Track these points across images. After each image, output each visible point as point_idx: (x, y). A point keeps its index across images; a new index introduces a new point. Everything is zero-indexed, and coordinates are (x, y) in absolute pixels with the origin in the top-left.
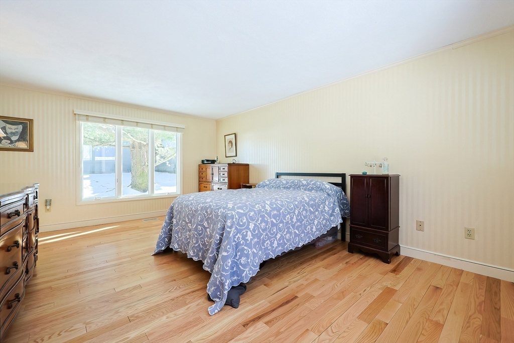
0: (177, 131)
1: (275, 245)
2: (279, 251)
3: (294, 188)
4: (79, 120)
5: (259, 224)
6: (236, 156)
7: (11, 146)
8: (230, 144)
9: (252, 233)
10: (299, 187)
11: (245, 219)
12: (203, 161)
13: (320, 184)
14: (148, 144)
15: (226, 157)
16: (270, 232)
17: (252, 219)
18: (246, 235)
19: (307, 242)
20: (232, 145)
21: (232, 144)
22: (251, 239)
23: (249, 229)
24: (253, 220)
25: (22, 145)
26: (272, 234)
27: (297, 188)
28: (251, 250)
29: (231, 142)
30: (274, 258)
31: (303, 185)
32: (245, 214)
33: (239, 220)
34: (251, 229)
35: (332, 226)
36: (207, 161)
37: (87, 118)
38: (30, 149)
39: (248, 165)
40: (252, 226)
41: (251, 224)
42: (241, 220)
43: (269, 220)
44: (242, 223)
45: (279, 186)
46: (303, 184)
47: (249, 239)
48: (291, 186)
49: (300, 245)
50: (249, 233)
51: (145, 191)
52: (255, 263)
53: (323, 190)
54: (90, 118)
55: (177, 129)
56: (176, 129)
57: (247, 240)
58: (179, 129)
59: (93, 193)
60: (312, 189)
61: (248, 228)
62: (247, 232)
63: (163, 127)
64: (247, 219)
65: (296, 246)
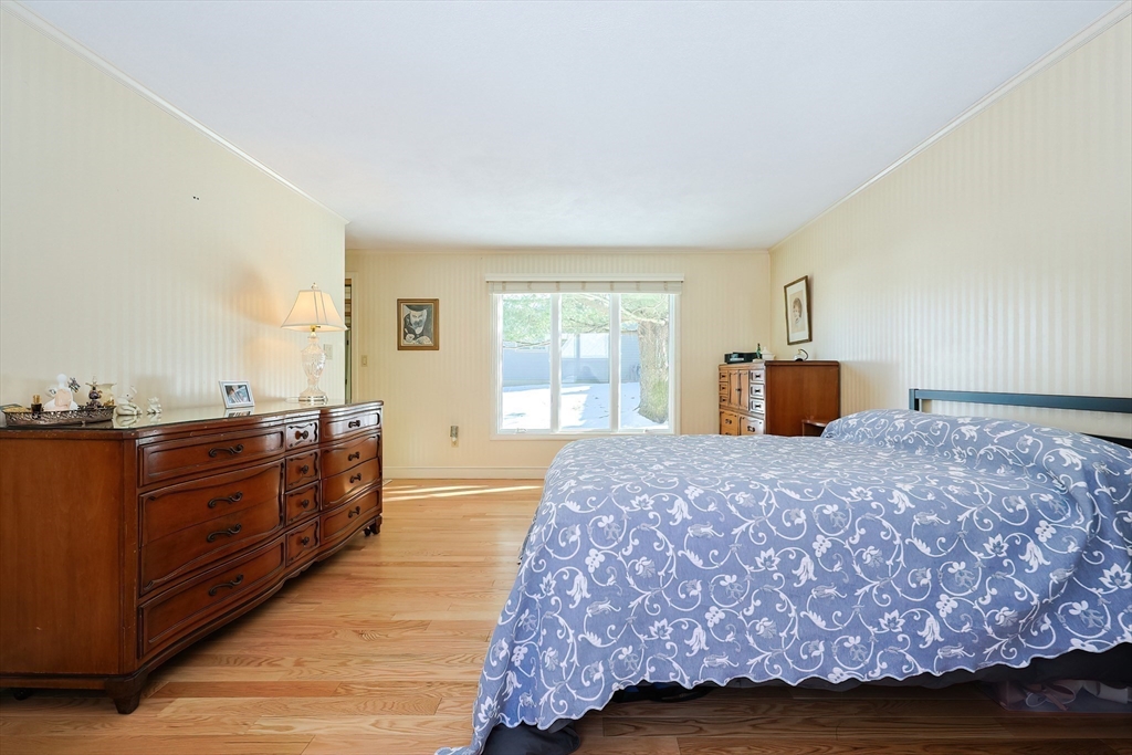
0: (666, 290)
1: (698, 640)
2: (718, 669)
3: (930, 450)
4: (493, 291)
5: (627, 559)
6: (810, 339)
7: (414, 343)
8: (797, 308)
9: (590, 582)
10: (948, 446)
11: (578, 532)
12: (727, 357)
13: (1035, 445)
14: (667, 323)
15: (789, 344)
16: (672, 591)
17: (602, 536)
18: (570, 584)
19: (877, 675)
20: (800, 312)
21: (800, 306)
22: (583, 599)
23: (584, 568)
24: (606, 543)
25: (426, 341)
26: (684, 604)
27: (941, 450)
28: (576, 636)
29: (797, 302)
30: (687, 685)
31: (963, 442)
32: (582, 520)
33: (556, 531)
34: (591, 570)
35: (1076, 644)
36: (740, 355)
37: (505, 285)
38: (435, 347)
39: (836, 365)
40: (594, 559)
41: (593, 552)
42: (564, 535)
43: (670, 553)
44: (563, 544)
45: (882, 438)
46: (962, 435)
47: (578, 599)
48: (918, 441)
49: (837, 675)
50: (580, 579)
51: (662, 422)
52: (588, 678)
53: (1045, 472)
54: (508, 286)
55: (665, 286)
56: (663, 285)
57: (571, 599)
58: (669, 285)
59: (581, 420)
60: (1000, 460)
61: (580, 563)
62: (573, 574)
63: (634, 285)
64: (584, 535)
65: (812, 672)
